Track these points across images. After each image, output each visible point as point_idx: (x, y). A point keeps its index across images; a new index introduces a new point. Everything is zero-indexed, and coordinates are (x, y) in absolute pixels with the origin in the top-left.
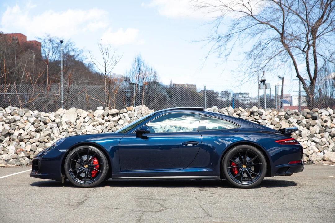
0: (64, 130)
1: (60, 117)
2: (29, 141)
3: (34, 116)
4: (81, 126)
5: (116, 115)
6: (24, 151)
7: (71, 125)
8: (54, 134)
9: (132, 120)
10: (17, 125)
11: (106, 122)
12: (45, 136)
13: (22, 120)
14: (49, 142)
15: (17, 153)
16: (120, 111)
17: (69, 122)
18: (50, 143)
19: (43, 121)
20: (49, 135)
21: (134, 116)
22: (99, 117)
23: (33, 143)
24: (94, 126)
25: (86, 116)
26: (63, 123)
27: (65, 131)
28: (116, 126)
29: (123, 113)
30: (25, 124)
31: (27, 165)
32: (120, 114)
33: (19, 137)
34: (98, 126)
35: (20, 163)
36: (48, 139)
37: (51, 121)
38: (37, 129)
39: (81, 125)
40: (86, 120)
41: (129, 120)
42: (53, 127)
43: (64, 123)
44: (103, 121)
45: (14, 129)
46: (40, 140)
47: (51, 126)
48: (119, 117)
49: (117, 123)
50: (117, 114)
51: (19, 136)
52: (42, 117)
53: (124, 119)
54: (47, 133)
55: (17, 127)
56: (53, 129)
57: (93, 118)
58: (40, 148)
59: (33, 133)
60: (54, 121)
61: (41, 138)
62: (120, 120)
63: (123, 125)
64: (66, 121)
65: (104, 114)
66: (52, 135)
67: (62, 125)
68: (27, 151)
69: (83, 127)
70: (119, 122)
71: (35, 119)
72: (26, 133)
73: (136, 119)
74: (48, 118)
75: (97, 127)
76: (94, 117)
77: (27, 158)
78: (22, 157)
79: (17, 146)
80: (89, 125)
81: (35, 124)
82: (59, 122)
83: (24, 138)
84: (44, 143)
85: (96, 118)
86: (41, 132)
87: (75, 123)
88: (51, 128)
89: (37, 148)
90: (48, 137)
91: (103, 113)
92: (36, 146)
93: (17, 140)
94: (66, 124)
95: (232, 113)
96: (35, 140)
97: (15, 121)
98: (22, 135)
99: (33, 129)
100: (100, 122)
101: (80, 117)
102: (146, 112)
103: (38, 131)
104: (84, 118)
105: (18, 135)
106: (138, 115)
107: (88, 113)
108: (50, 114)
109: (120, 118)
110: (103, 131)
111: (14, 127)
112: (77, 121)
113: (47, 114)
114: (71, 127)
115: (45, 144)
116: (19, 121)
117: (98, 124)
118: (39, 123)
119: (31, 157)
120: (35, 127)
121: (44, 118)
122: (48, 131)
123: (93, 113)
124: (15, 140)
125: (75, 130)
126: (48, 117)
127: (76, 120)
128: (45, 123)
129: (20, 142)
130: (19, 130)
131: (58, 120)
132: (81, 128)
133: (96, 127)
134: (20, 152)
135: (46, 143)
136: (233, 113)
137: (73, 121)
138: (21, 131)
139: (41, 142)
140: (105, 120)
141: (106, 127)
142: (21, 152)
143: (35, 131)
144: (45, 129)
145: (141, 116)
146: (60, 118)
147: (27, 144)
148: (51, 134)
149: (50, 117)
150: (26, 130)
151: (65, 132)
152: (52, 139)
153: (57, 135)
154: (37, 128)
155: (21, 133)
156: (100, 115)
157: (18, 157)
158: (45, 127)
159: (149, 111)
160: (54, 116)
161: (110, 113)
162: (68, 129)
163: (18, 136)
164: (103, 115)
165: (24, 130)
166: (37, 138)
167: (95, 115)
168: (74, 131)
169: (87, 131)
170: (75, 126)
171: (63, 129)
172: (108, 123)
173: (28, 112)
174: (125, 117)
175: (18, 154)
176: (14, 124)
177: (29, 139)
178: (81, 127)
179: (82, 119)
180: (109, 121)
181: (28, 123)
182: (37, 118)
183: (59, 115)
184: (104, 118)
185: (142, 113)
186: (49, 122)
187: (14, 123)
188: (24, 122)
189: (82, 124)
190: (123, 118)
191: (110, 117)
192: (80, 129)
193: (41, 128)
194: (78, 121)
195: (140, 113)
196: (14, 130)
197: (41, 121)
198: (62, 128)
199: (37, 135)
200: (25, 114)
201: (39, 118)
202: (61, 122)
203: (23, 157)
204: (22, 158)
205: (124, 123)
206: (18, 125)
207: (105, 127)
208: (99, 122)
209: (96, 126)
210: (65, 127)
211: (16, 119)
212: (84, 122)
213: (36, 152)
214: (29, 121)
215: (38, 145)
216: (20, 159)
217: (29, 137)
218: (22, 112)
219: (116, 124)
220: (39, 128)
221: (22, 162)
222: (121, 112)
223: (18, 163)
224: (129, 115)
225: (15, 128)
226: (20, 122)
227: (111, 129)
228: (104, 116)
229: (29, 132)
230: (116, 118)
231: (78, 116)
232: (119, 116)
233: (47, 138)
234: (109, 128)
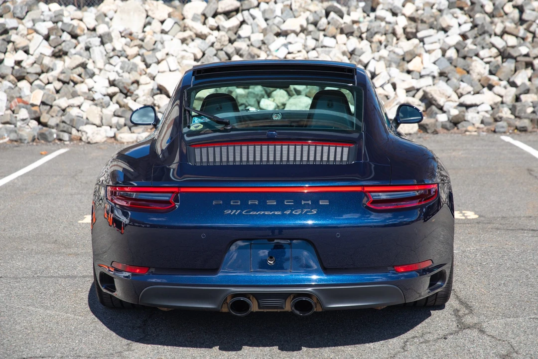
0: (116, 52)
1: (107, 19)
2: (38, 79)
3: (48, 19)
4: (156, 42)
5: (234, 13)
6: (27, 104)
7: (131, 40)
8: (94, 62)
9: (271, 27)
10: (11, 42)
11: (211, 32)
12: (74, 68)
13: (21, 27)
14: (82, 82)
15: (13, 109)
16: (243, 5)
17: (128, 32)
18: (86, 83)
19: (69, 30)
20: (84, 65)
21: (275, 15)
22: (194, 19)
23: (49, 83)
24: (183, 41)
25: (166, 16)
26: (113, 35)
27: (119, 54)
28: (235, 41)
29: (248, 10)
30: (29, 37)
31: (34, 140)
32: (244, 12)
33: (18, 70)
34: (193, 40)
35: (18, 135)
36: (80, 75)
37: (88, 29)
38: (57, 50)
39: (154, 39)
40: (167, 26)
41: (264, 25)
42: (90, 46)
43: (115, 35)
44: (205, 30)
45: (4, 51)
46: (62, 77)
47: (86, 43)
48: (241, 19)
49: (236, 34)
50: (237, 11)
51: (17, 67)
52: (66, 20)
53: (251, 25)
54: (79, 60)
55: (11, 44)
56: (91, 50)
57: (181, 23)
58: (63, 97)
59: (47, 61)
60: (94, 30)
61: (64, 73)
62: (244, 26)
63: (249, 38)
64: (121, 30)
65: (205, 12)
66: (90, 66)
67: (111, 40)
68: (33, 105)
69: (159, 46)
70: (241, 32)
71: (50, 25)
72: (31, 59)
73: (278, 23)
74: (81, 23)
75: (192, 44)
76: (184, 19)
77: (34, 123)
78: (23, 120)
79: (12, 91)
80: (172, 40)
81: (52, 37)
82: (104, 35)
83: (28, 73)
84: (72, 84)
85: (188, 22)
86: (66, 58)
87: (141, 35)
88: (87, 49)
89: (57, 96)
90: (80, 70)
91: (204, 10)
92: (54, 91)
93: (12, 78)
94: (122, 37)
95: (503, 4)
96: (52, 76)
97: (6, 32)
98: (23, 64)
99: (48, 50)
100: (199, 32)
101: (153, 19)
102: (303, 5)
103: (59, 54)
104: (162, 22)
105: (13, 65)
106: (284, 14)
107: (170, 10)
108: (86, 11)
109: (243, 22)
110: (204, 54)
111: (3, 47)
112: (145, 29)
113: (79, 14)
114: (132, 44)
115: (74, 86)
116: (15, 31)
117: (194, 36)
118: (60, 37)
119: (42, 120)
120: (50, 46)
121: (71, 25)
122: (81, 55)
123: (182, 9)
124: (7, 78)
125: (143, 51)
126: (81, 20)
127: (145, 27)
128: (75, 36)
129: (19, 80)
130: (16, 52)
131: (102, 29)
132: (155, 47)
133: (187, 44)
134: (17, 108)
135: (75, 83)
136: (505, 4)
137: (136, 29)
138: (21, 55)
139: (64, 83)
140: (208, 25)
141: (212, 45)
142: (20, 107)
143: (51, 55)
144: (73, 51)
145: (291, 17)
146: (107, 23)
147: (35, 87)
148: (87, 64)
149: (84, 20)
150: (31, 52)
151: (119, 57)
152: (88, 74)
153: (100, 64)
154: (55, 47)
155: (19, 59)
156: (198, 15)
157: (14, 119)
158: (74, 45)
159: (309, 5)
160: (94, 17)
161: (220, 10)
162: (127, 49)
163: (13, 68)
164: (204, 15)
165: (27, 52)
166: (55, 73)
167: (185, 13)
168: (139, 55)
169: (167, 54)
170: (140, 42)
171: (114, 50)
172: (216, 33)
173: (35, 7)
174: (254, 18)
175: (13, 112)
176: (4, 40)
177: (39, 75)
178: (154, 44)
179: (156, 26)
180: (218, 29)
181: (35, 35)
182: (56, 22)
183: (106, 16)
184: (207, 21)
185: (291, 9)
186: (82, 33)
187: (4, 36)
188: (26, 33)
189: (159, 37)
190: (249, 20)
191: (221, 20)
192: (153, 50)
193: (64, 46)
194: (148, 28)
195: (288, 8)
196: (5, 53)
197: (63, 31)
198: (111, 48)
199: (55, 65)
200: (27, 12)
201: (60, 24)
202: (109, 34)
203: (25, 119)
204: (22, 122)
205: (253, 32)
206: (12, 39)
207: (210, 44)
208: (195, 31)
209: (188, 42)
210: (119, 43)
211: (8, 26)
212: (163, 32)
213: (54, 107)
214: (37, 32)
215: (58, 88)
216: (19, 124)
217: (39, 70)
218: (22, 9)
219: (233, 37)
220: (60, 47)
221: (21, 133)
222: (244, 7)
223: (13, 136)
224: (264, 12)
225: (7, 49)
226: (17, 34)
227: (222, 50)
228: (206, 18)
229: (40, 57)
230: (235, 21)
231: (147, 16)
232: (239, 17)
233: (78, 73)
234: (217, 46)
